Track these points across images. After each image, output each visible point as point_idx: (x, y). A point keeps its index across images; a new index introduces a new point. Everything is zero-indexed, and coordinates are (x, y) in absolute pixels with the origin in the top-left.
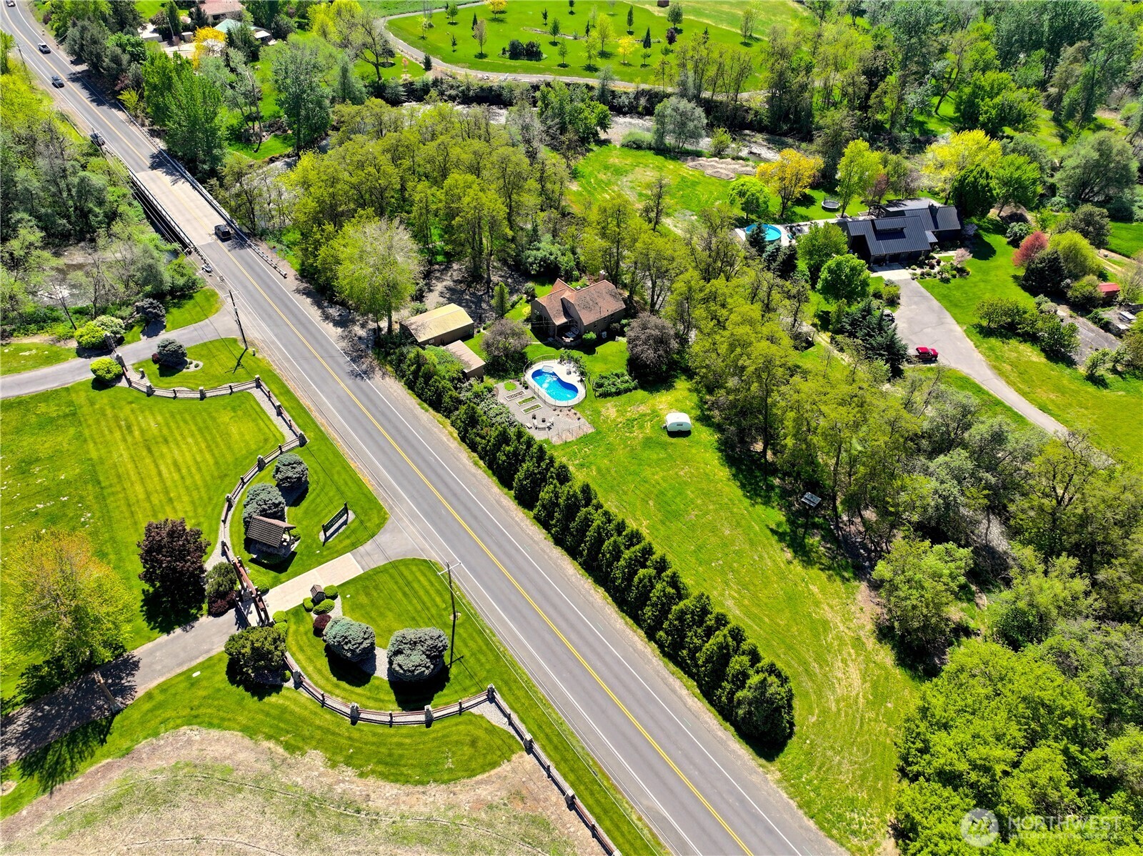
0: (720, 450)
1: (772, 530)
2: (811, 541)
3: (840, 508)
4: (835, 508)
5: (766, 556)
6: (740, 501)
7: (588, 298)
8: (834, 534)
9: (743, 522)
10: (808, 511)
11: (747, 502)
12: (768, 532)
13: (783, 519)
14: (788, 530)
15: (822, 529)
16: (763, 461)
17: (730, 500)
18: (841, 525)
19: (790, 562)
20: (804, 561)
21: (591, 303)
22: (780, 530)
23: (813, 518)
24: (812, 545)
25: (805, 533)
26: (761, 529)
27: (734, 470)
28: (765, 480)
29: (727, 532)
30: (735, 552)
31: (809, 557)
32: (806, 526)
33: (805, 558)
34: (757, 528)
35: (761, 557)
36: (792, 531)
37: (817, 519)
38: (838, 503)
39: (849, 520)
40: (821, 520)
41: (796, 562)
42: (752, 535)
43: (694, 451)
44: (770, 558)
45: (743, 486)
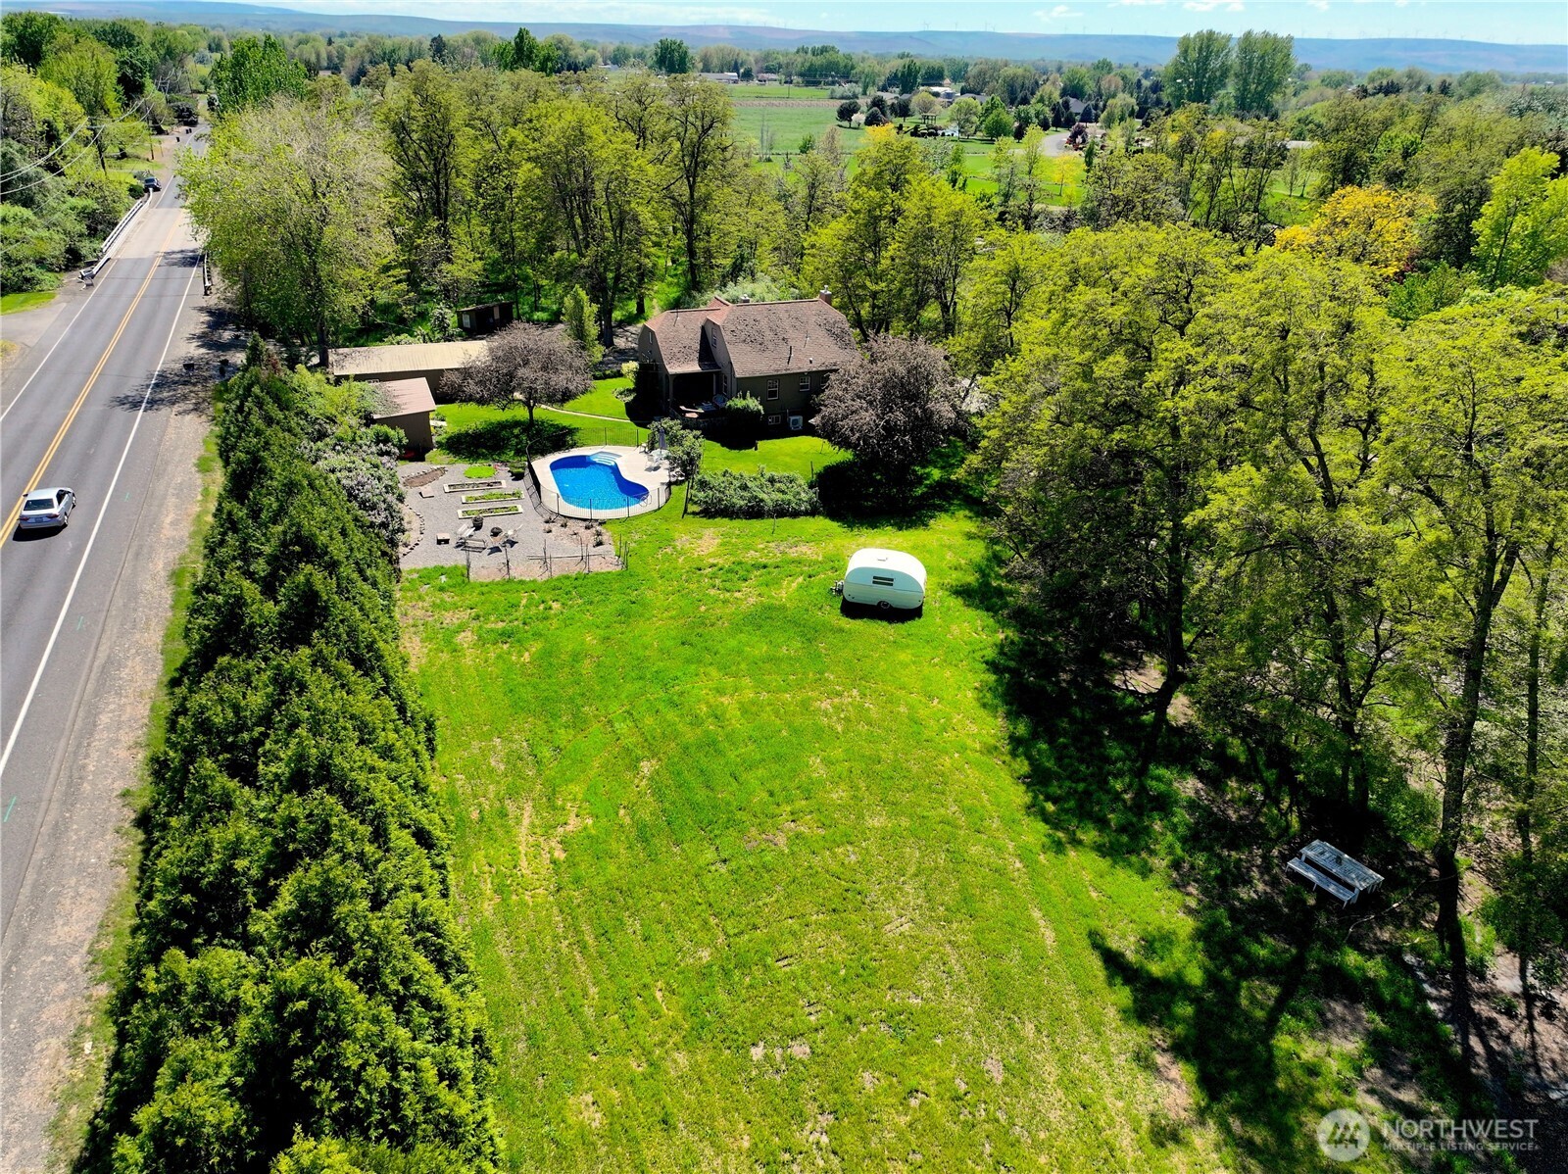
0: (993, 666)
1: (1113, 962)
2: (1310, 1050)
3: (1478, 936)
4: (1450, 930)
5: (1051, 1071)
6: (1010, 823)
7: (764, 323)
8: (1439, 1044)
9: (992, 903)
10: (1309, 914)
11: (1035, 832)
12: (1095, 963)
13: (1185, 926)
14: (1195, 976)
15: (1379, 1006)
16: (1148, 718)
17: (968, 811)
18: (1482, 1008)
19: (1166, 1135)
20: (1249, 1147)
21: (769, 335)
22: (1156, 969)
23: (1332, 946)
24: (1312, 1071)
25: (1281, 1005)
26: (1063, 943)
27: (1022, 729)
28: (1141, 773)
29: (898, 927)
30: (897, 1021)
31: (1283, 1134)
32: (1290, 978)
33: (1260, 1135)
34: (1049, 936)
35: (1020, 1072)
36: (1213, 980)
37: (1352, 958)
38: (1465, 911)
39: (1528, 996)
40: (1375, 968)
41: (1205, 1139)
42: (1013, 963)
43: (904, 656)
44: (1070, 1085)
45: (1037, 779)
